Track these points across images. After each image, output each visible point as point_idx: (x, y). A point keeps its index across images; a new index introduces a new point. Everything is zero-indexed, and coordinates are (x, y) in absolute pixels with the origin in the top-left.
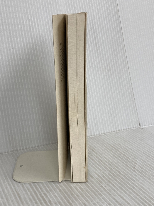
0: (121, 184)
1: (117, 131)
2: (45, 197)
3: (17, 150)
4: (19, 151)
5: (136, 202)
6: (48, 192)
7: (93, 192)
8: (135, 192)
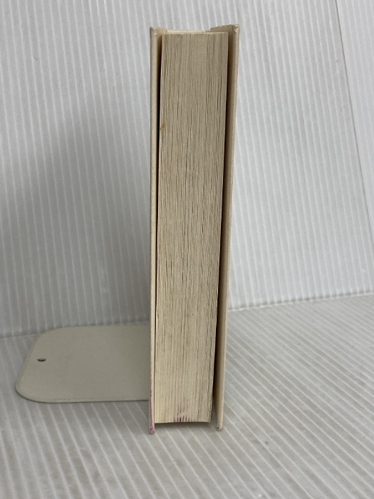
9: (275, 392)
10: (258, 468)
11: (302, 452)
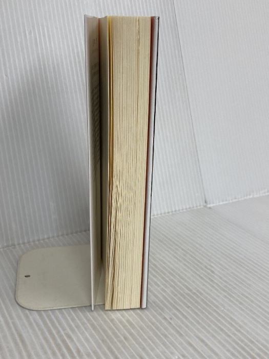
0: (196, 313)
1: (172, 212)
2: (68, 341)
3: (14, 245)
4: (17, 246)
5: (228, 350)
6: (73, 330)
7: (153, 330)
8: (222, 330)
9: (166, 281)
10: (171, 337)
11: (192, 323)
